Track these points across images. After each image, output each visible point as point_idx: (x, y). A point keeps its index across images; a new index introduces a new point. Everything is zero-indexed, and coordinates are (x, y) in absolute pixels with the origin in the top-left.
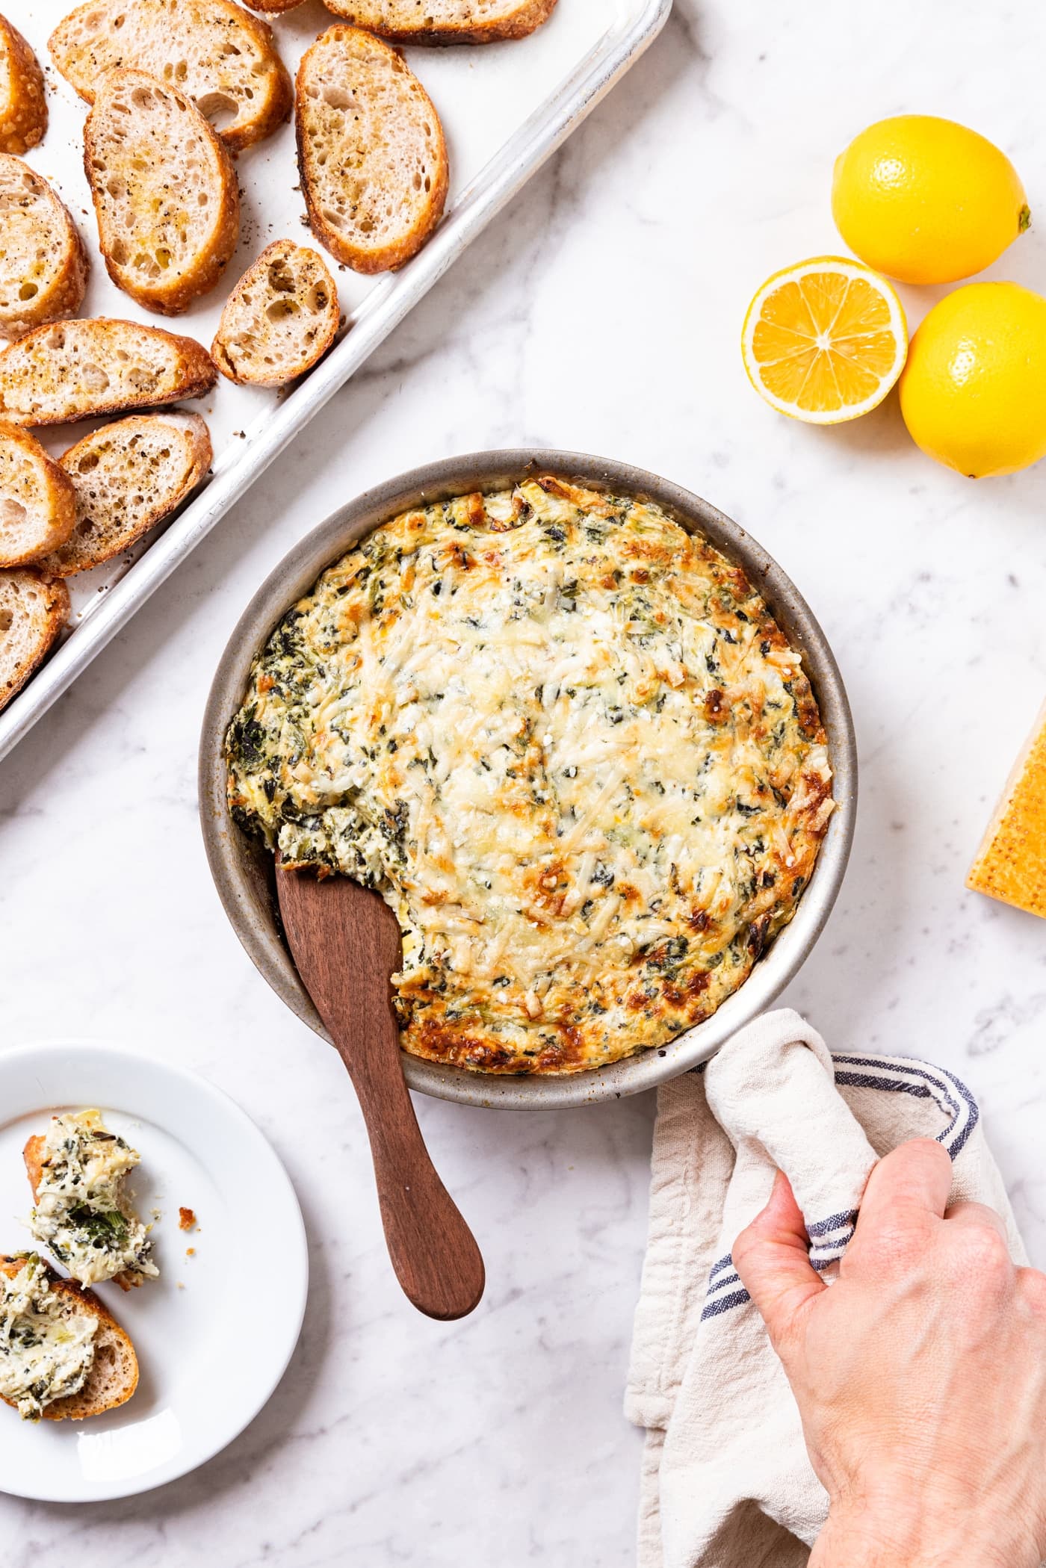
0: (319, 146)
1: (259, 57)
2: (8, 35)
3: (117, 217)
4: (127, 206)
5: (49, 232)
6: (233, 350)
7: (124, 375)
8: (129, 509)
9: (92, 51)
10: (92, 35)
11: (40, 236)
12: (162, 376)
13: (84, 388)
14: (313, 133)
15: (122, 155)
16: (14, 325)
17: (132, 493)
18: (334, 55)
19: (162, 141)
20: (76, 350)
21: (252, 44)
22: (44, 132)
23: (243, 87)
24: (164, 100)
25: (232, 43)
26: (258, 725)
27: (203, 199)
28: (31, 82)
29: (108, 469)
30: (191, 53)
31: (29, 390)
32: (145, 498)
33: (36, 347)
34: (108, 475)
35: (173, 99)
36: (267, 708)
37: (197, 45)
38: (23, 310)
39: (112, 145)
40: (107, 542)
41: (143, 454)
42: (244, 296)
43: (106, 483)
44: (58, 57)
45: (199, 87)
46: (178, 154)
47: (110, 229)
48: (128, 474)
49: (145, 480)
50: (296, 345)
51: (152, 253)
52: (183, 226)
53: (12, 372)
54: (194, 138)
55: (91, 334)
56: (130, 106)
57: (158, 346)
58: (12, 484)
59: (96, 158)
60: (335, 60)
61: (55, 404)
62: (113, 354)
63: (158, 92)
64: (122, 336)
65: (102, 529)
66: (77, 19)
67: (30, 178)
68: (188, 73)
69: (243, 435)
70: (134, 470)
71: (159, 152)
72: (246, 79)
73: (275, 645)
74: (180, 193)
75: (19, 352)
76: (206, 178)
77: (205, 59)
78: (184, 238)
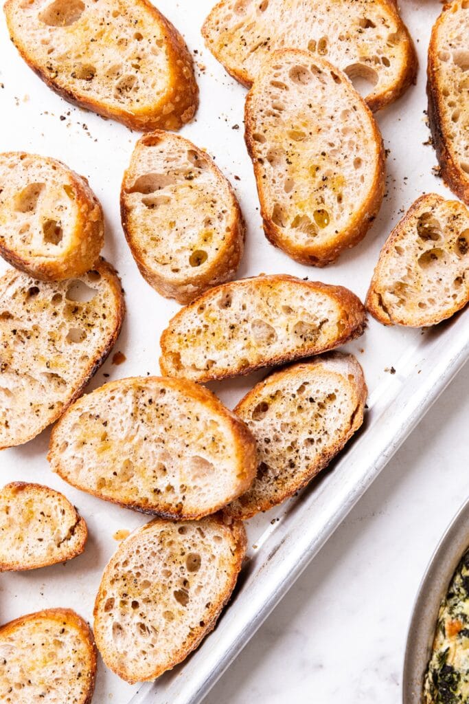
0: (451, 105)
1: (393, 29)
2: (165, 25)
3: (277, 184)
4: (286, 173)
5: (215, 202)
6: (388, 298)
7: (291, 329)
8: (301, 451)
9: (242, 34)
10: (241, 19)
11: (207, 206)
12: (325, 326)
13: (254, 343)
14: (446, 94)
15: (280, 128)
16: (185, 288)
17: (304, 436)
18: (461, 22)
19: (318, 111)
20: (244, 308)
21: (387, 17)
22: (197, 108)
23: (380, 57)
24: (318, 75)
25: (368, 18)
26: (451, 669)
27: (358, 163)
28: (186, 65)
29: (279, 416)
30: (331, 29)
31: (203, 348)
32: (315, 440)
33: (207, 308)
34: (280, 421)
35: (329, 74)
36: (457, 651)
37: (337, 22)
38: (194, 275)
39: (271, 119)
40: (283, 483)
41: (312, 400)
42: (396, 248)
43: (279, 429)
44: (212, 42)
45: (341, 59)
46: (333, 124)
47: (270, 195)
48: (298, 419)
49: (314, 423)
50: (447, 290)
51: (310, 215)
52: (340, 189)
53: (186, 332)
54: (349, 107)
55: (258, 293)
56: (288, 82)
57: (321, 300)
58: (198, 442)
59: (256, 131)
60: (463, 26)
61: (228, 359)
62: (279, 310)
63: (314, 67)
64: (286, 293)
65: (278, 472)
66: (226, 6)
67: (194, 153)
68: (328, 47)
69: (393, 371)
70: (304, 415)
71: (317, 123)
72: (382, 49)
73: (459, 590)
74: (336, 159)
75: (192, 314)
76: (361, 143)
77: (344, 34)
78: (340, 199)
